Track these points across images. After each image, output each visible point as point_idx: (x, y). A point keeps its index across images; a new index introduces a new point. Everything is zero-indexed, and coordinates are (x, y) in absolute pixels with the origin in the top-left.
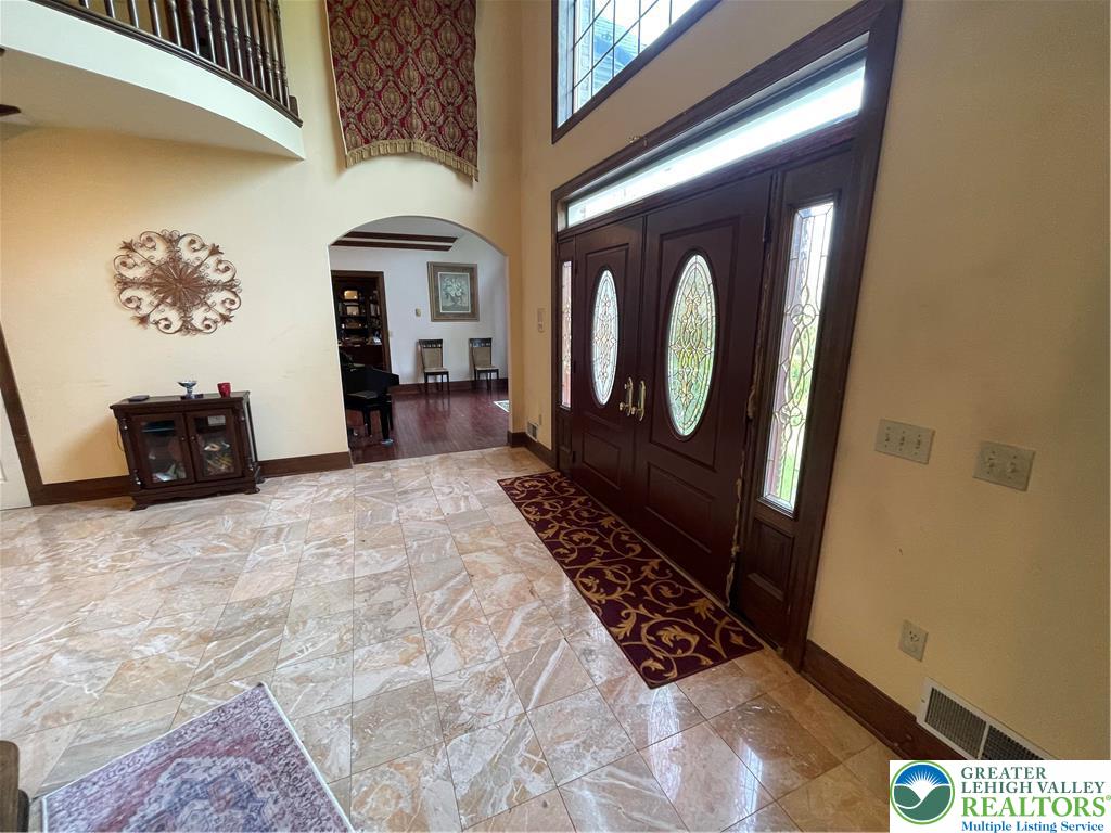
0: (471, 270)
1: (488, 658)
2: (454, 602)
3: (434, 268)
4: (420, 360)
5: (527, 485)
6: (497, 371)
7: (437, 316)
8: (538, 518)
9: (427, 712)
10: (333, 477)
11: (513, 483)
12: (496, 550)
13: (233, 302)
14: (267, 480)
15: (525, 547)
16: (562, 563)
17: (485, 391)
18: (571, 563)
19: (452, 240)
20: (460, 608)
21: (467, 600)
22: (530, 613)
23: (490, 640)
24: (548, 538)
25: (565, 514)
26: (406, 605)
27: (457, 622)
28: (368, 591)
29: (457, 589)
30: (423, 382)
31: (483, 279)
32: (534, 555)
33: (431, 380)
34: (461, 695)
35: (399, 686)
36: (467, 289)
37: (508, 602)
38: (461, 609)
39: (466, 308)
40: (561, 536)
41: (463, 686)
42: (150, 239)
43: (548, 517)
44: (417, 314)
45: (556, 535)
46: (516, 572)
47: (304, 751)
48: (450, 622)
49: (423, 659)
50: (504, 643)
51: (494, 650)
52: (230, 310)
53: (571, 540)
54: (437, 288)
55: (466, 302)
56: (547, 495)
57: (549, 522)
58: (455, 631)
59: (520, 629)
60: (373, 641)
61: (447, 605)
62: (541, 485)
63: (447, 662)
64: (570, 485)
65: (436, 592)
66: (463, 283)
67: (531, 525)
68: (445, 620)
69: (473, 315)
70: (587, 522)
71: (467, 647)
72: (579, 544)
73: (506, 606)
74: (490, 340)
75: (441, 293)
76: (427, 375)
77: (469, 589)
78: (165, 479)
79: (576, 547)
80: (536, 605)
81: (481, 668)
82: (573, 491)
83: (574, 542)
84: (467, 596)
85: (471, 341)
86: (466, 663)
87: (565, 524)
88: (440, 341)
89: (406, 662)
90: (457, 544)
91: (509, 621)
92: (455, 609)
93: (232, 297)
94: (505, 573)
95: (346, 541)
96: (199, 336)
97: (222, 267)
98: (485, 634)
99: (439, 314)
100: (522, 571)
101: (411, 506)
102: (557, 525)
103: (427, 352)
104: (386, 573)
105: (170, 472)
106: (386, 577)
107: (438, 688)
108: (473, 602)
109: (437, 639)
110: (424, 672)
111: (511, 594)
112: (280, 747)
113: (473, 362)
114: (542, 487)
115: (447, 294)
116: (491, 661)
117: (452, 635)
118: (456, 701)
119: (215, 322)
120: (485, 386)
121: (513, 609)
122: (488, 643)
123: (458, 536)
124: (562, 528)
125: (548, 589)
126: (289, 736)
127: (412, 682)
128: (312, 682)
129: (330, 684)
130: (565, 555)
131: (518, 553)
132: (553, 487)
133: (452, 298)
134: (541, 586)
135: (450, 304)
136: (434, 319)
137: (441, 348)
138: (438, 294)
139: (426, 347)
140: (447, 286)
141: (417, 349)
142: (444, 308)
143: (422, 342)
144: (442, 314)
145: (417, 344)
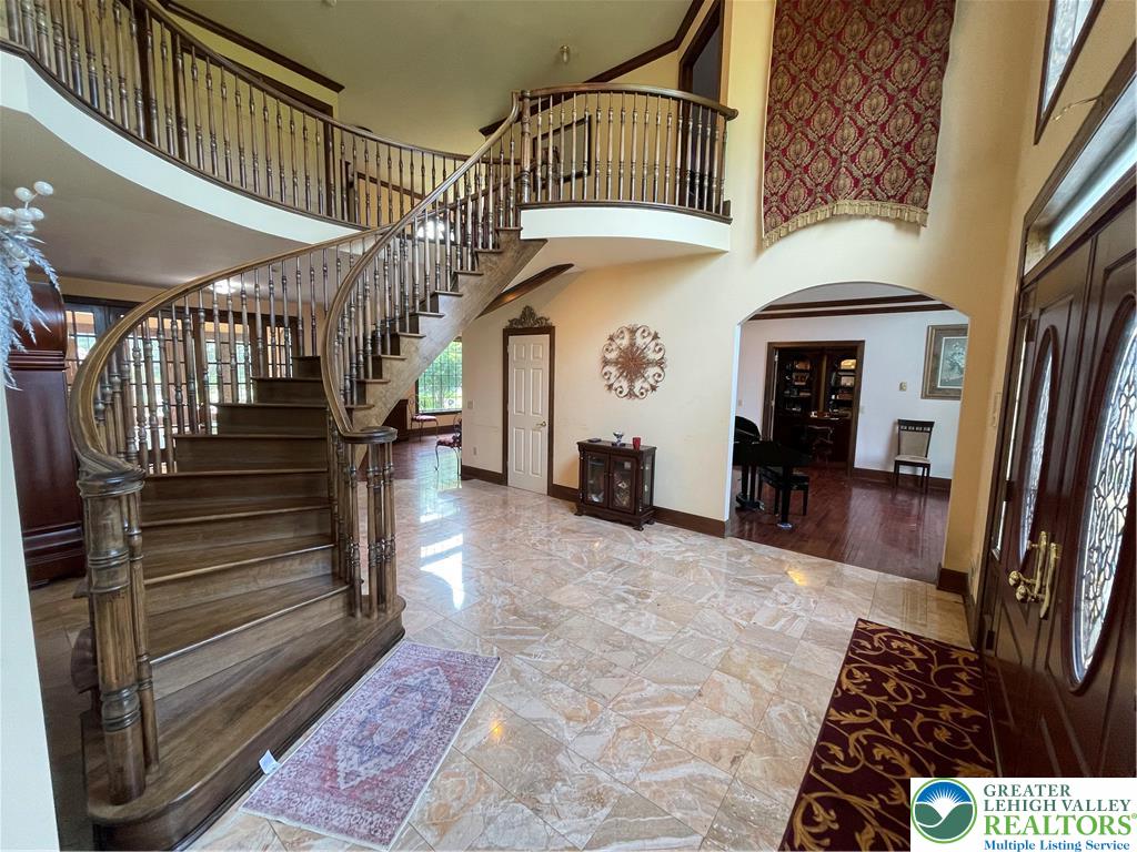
1: (617, 775)
2: (657, 704)
3: (936, 332)
4: (896, 444)
5: (895, 644)
7: (932, 391)
8: (854, 691)
9: (534, 767)
10: (701, 540)
11: (875, 632)
12: (756, 688)
13: (660, 376)
14: (656, 524)
15: (793, 711)
16: (815, 762)
18: (827, 774)
20: (654, 713)
21: (668, 712)
22: (704, 778)
23: (639, 763)
24: (837, 723)
25: (909, 712)
26: (622, 676)
27: (635, 724)
28: (614, 646)
29: (673, 697)
30: (892, 470)
32: (791, 727)
33: (904, 470)
34: (564, 780)
35: (546, 730)
37: (699, 747)
38: (655, 715)
40: (860, 734)
41: (574, 775)
42: (622, 332)
43: (873, 699)
44: (902, 387)
45: (853, 728)
46: (745, 726)
47: (468, 716)
48: (630, 718)
49: (580, 728)
50: (645, 778)
51: (630, 774)
52: (657, 382)
53: (868, 751)
54: (936, 357)
56: (912, 673)
57: (867, 706)
58: (625, 728)
59: (674, 781)
60: (572, 685)
61: (648, 702)
62: (918, 655)
63: (590, 746)
64: (971, 683)
65: (654, 685)
67: (835, 692)
68: (631, 713)
70: (930, 746)
71: (616, 748)
72: (875, 763)
73: (693, 747)
75: (943, 364)
76: (898, 464)
77: (682, 704)
78: (596, 500)
79: (863, 761)
80: (722, 776)
81: (602, 776)
82: (966, 691)
83: (870, 757)
84: (670, 709)
86: (598, 761)
87: (887, 725)
88: (931, 424)
89: (569, 719)
90: (727, 657)
91: (675, 764)
92: (649, 711)
93: (660, 372)
94: (735, 717)
95: (648, 597)
96: (636, 399)
97: (657, 349)
98: (642, 754)
100: (754, 732)
101: (730, 597)
102: (874, 715)
103: (907, 436)
104: (641, 640)
105: (601, 496)
106: (637, 645)
107: (561, 758)
108: (670, 719)
109: (607, 722)
110: (568, 736)
111: (712, 742)
112: (465, 703)
114: (916, 661)
115: (954, 365)
116: (616, 780)
117: (619, 730)
118: (557, 780)
119: (647, 391)
121: (694, 757)
122: (634, 763)
123: (737, 650)
124: (874, 725)
125: (758, 773)
126: (473, 701)
127: (554, 736)
128: (518, 680)
129: (521, 690)
130: (833, 759)
131: (775, 712)
132: (935, 668)
134: (754, 764)
135: (955, 376)
136: (925, 396)
137: (930, 432)
138: (938, 364)
139: (907, 430)
140: (955, 354)
141: (894, 430)
142: (943, 383)
143: (901, 422)
144: (940, 389)
145: (895, 424)
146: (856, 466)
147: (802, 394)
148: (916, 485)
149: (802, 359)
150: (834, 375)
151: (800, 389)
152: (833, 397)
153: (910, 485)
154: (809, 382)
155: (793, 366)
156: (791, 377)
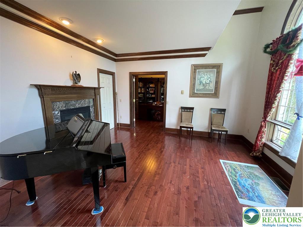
0: (218, 67)
3: (195, 68)
4: (181, 118)
6: (227, 131)
7: (193, 94)
17: (216, 141)
19: (208, 49)
30: (179, 129)
31: (225, 73)
36: (214, 79)
39: (212, 90)
44: (182, 93)
54: (195, 79)
55: (212, 86)
66: (212, 75)
69: (215, 94)
74: (224, 110)
75: (197, 82)
76: (181, 127)
85: (211, 109)
88: (193, 108)
99: (194, 93)
103: (184, 114)
113: (211, 123)
115: (201, 82)
120: (217, 137)
133: (203, 85)
135: (201, 87)
136: (191, 96)
137: (193, 112)
138: (195, 82)
139: (184, 111)
140: (201, 77)
141: (179, 111)
142: (197, 90)
143: (182, 108)
144: (196, 93)
145: (180, 108)
146: (166, 127)
147: (152, 96)
148: (188, 134)
149: (152, 83)
150: (162, 88)
151: (152, 94)
152: (162, 97)
153: (186, 134)
154: (154, 91)
155: (149, 86)
156: (148, 89)
